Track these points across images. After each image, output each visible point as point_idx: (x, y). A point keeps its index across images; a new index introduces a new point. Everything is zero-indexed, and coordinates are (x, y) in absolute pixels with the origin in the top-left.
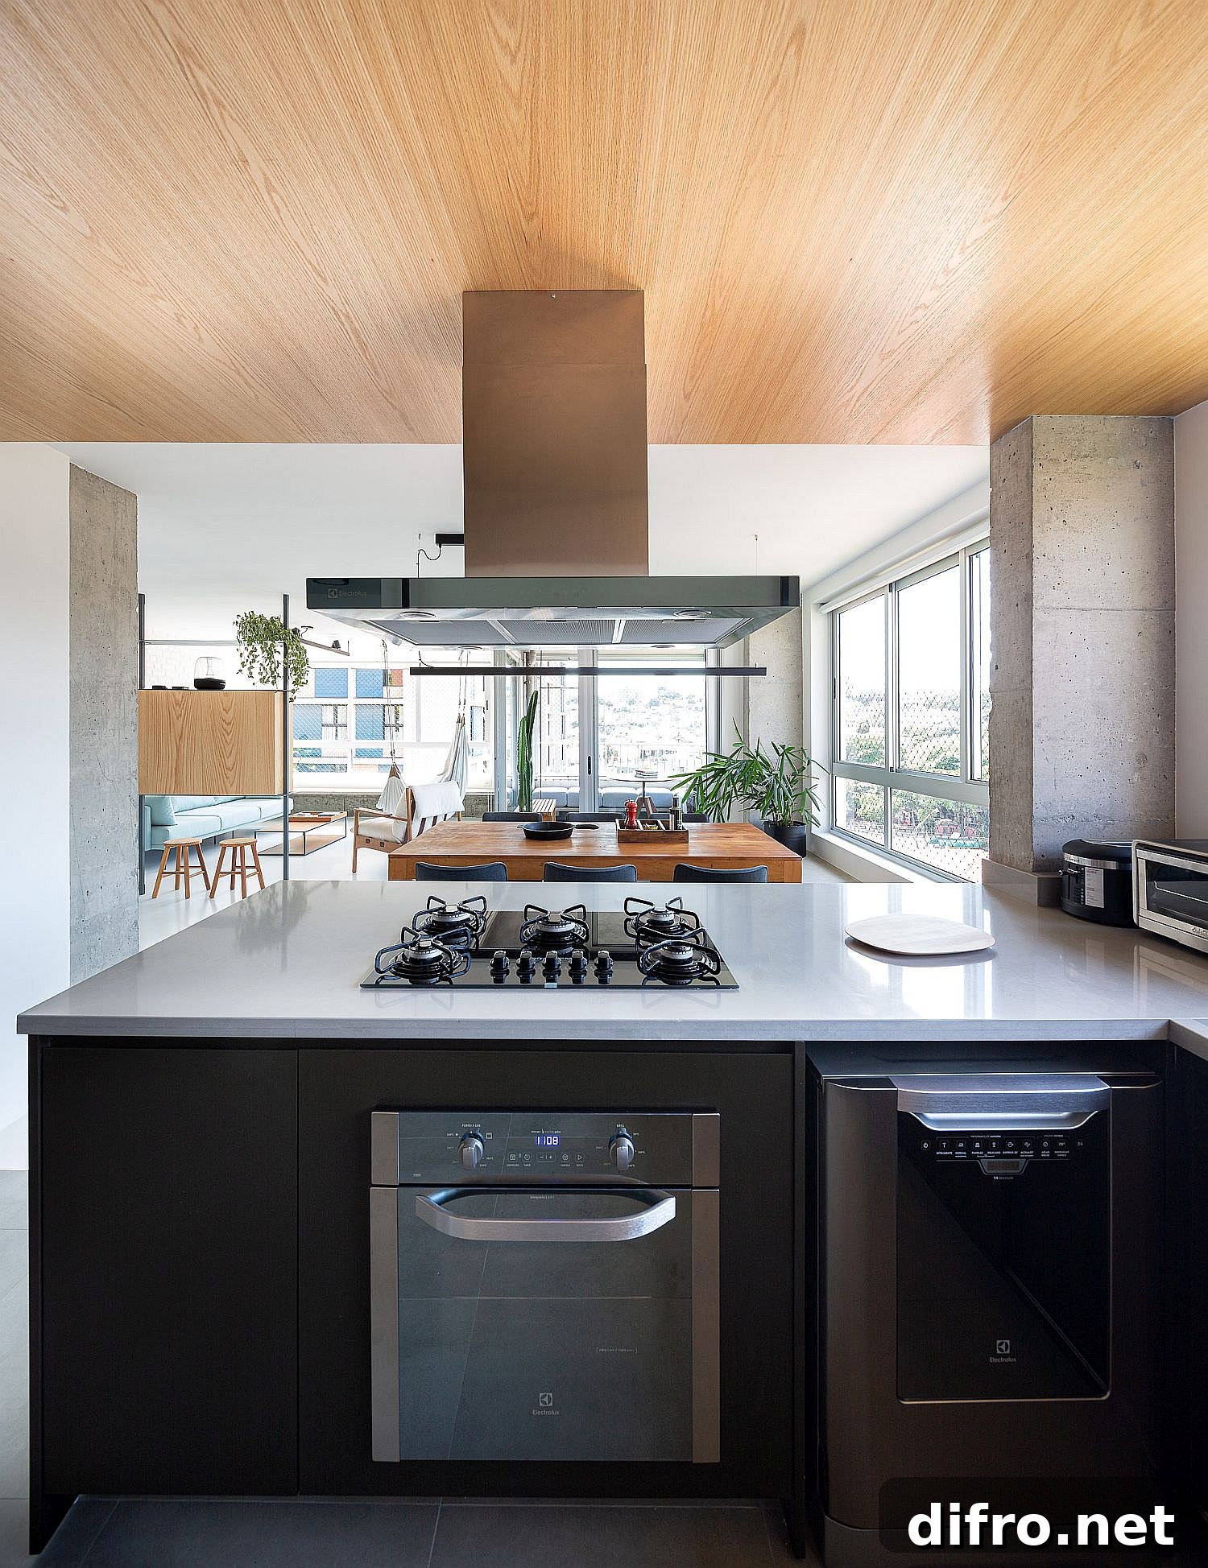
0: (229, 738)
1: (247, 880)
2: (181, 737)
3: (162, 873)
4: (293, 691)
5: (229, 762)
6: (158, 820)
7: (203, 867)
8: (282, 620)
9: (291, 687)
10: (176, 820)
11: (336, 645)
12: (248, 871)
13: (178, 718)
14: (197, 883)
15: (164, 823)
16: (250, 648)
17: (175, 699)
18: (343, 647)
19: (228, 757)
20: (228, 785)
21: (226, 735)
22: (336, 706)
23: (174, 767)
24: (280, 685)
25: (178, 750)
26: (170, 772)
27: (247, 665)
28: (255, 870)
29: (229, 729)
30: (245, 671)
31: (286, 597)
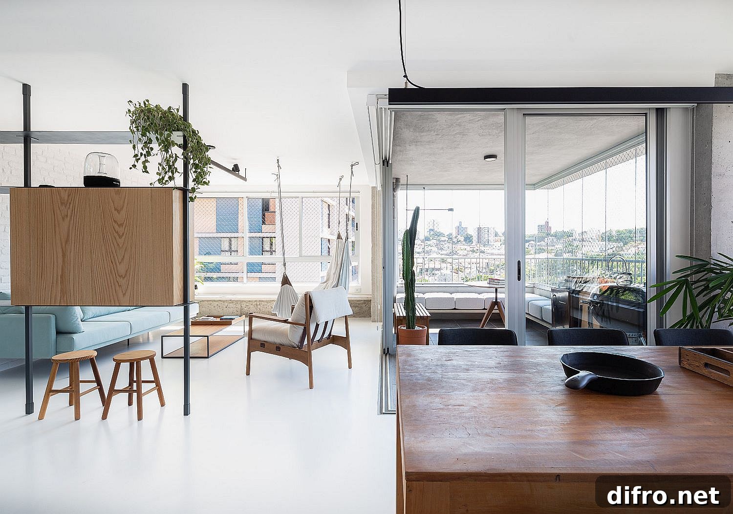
0: (121, 241)
1: (144, 398)
2: (67, 241)
3: (50, 391)
4: (193, 190)
5: (122, 269)
6: (63, 328)
7: (98, 381)
8: (181, 113)
9: (191, 185)
10: (83, 326)
11: (236, 169)
12: (145, 387)
13: (63, 219)
14: (91, 402)
15: (71, 331)
16: (145, 139)
17: (60, 197)
18: (242, 173)
19: (120, 263)
20: (121, 294)
21: (117, 237)
22: (230, 239)
23: (60, 273)
24: (179, 181)
25: (64, 255)
26: (55, 279)
27: (142, 159)
28: (154, 385)
29: (121, 230)
30: (140, 165)
31: (185, 87)
